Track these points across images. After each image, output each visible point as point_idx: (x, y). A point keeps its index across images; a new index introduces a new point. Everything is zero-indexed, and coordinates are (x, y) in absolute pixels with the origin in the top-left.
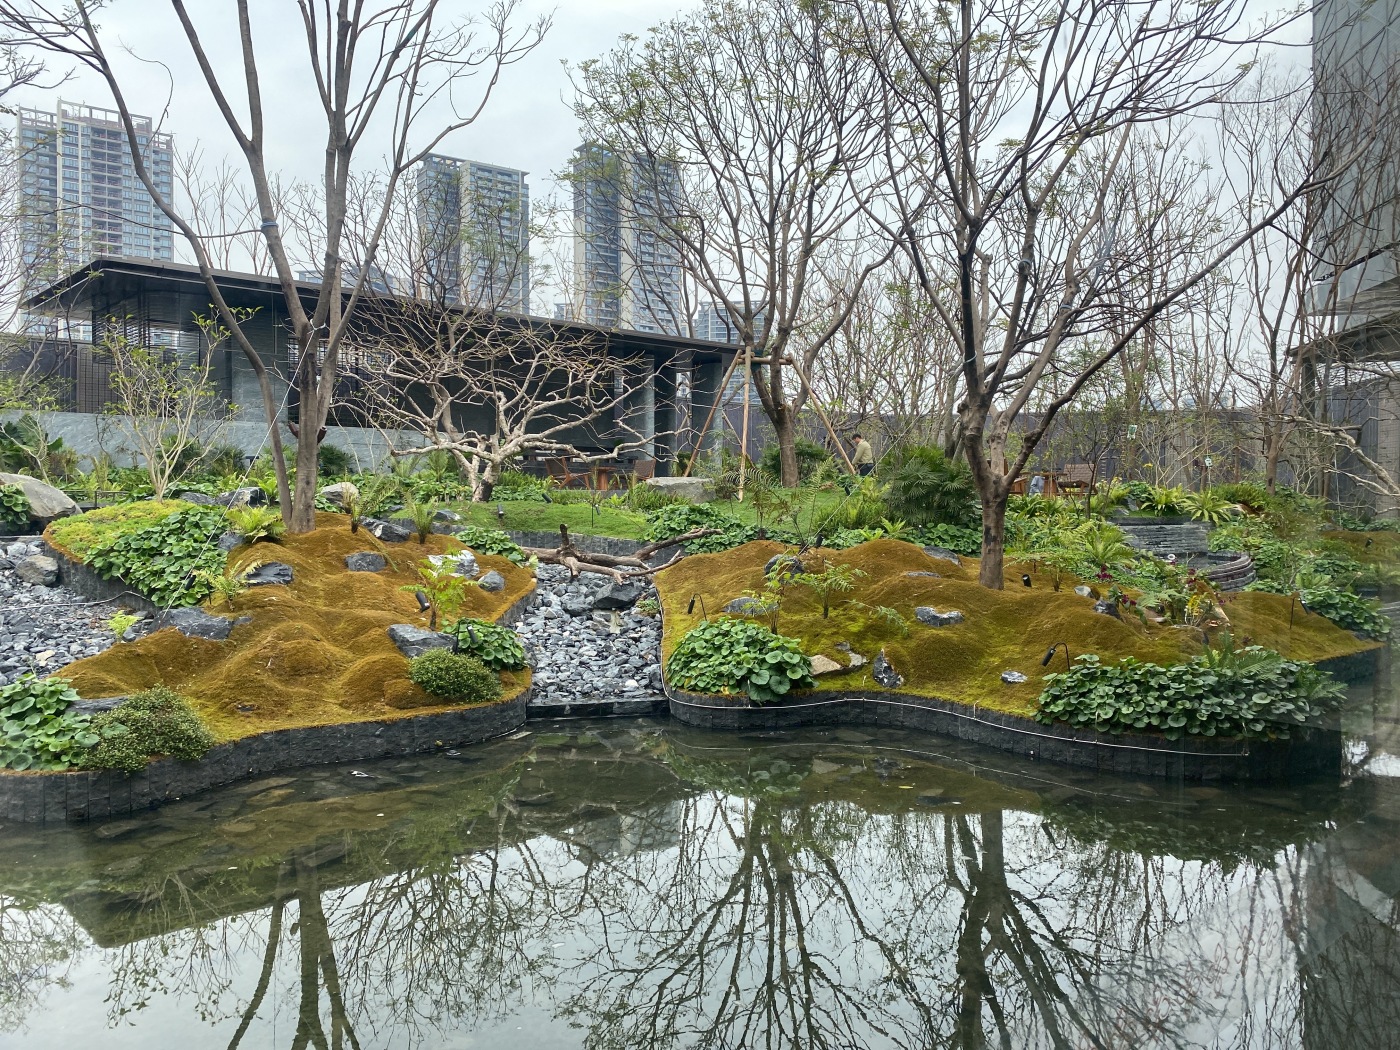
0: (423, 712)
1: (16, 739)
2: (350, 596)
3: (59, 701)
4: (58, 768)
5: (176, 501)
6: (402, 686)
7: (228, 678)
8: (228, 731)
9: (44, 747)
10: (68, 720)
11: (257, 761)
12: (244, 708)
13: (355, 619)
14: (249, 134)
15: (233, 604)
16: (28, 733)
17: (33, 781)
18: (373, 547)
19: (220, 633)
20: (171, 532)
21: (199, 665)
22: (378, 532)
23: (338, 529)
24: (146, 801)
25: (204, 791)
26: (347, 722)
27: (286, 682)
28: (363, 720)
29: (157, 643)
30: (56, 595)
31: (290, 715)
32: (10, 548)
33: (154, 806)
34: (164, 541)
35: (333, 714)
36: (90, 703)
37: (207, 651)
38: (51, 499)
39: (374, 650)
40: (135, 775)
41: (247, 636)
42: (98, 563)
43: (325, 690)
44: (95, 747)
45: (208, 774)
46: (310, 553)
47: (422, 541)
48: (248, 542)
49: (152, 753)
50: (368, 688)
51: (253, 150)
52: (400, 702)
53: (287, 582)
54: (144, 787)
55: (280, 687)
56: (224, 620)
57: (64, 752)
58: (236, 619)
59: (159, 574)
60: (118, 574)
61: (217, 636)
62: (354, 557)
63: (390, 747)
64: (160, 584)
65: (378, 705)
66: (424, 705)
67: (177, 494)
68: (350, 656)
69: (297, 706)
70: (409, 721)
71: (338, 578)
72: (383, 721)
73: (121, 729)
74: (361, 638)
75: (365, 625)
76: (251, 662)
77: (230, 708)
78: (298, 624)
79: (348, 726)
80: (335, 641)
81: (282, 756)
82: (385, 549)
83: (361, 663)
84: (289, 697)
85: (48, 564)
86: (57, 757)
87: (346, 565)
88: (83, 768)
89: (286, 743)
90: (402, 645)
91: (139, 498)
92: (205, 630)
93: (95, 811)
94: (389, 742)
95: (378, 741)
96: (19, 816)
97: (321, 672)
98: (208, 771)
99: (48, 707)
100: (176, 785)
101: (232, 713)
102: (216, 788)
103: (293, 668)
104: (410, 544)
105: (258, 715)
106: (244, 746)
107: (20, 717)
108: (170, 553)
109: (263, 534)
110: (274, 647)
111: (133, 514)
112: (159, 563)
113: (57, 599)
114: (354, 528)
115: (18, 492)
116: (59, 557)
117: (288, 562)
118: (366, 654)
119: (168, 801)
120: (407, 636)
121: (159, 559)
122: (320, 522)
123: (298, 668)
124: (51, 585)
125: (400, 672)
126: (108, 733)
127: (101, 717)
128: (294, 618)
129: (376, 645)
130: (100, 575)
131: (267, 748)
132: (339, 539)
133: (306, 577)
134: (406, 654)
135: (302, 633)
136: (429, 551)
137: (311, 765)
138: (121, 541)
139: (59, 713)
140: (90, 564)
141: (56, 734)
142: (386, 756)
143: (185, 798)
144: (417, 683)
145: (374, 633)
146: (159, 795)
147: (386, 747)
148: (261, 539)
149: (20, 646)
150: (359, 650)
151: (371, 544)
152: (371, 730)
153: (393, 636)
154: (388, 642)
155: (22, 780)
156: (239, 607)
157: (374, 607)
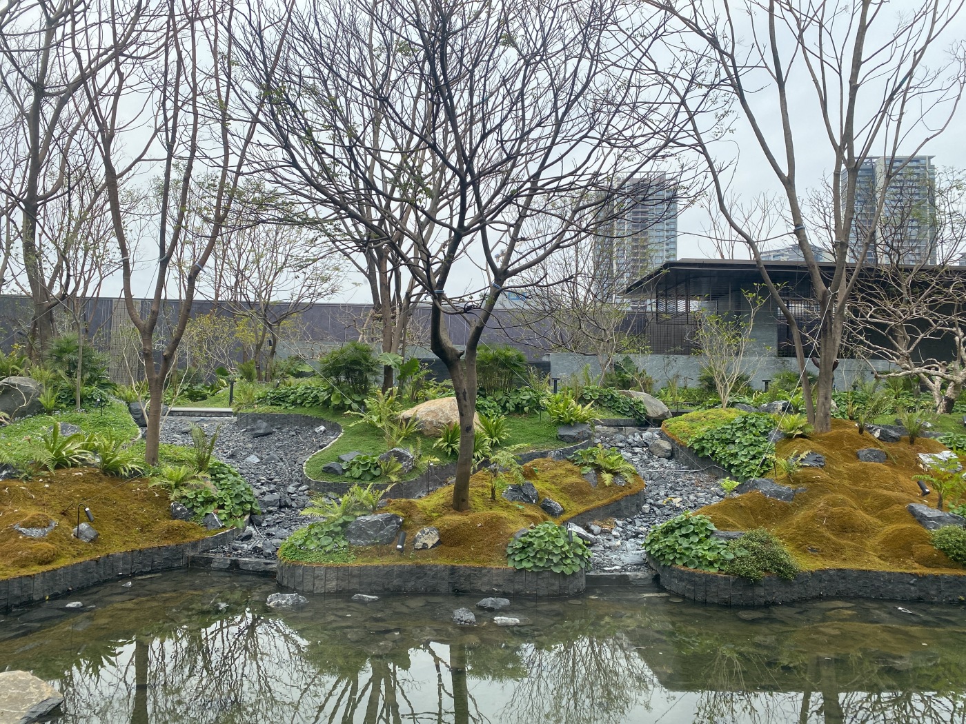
0: (947, 572)
1: (687, 549)
2: (867, 479)
3: (706, 529)
4: (713, 571)
5: (734, 409)
6: (927, 550)
7: (799, 528)
8: (805, 564)
9: (704, 556)
10: (712, 541)
11: (825, 588)
12: (812, 550)
13: (877, 497)
14: (786, 172)
15: (791, 478)
16: (693, 546)
17: (700, 576)
18: (877, 445)
19: (788, 497)
20: (738, 429)
21: (776, 517)
22: (877, 434)
23: (849, 431)
24: (762, 600)
25: (794, 601)
26: (888, 570)
27: (837, 535)
28: (899, 571)
29: (749, 499)
30: (671, 464)
31: (844, 559)
32: (644, 435)
33: (768, 605)
34: (734, 435)
35: (875, 563)
36: (722, 533)
37: (780, 508)
38: (656, 406)
39: (898, 520)
40: (757, 583)
41: (805, 502)
42: (696, 447)
43: (866, 545)
44: (732, 561)
45: (796, 592)
46: (831, 447)
47: (912, 442)
48: (789, 438)
49: (765, 570)
50: (899, 547)
51: (789, 183)
52: (926, 561)
53: (822, 466)
54: (760, 591)
55: (834, 538)
56: (789, 489)
57: (715, 561)
58: (797, 489)
59: (735, 455)
60: (708, 453)
61: (786, 499)
62: (864, 451)
63: (922, 594)
64: (736, 462)
65: (909, 562)
66: (946, 567)
67: (733, 405)
68: (880, 523)
69: (848, 553)
70: (937, 578)
71: (855, 465)
72: (916, 574)
73: (744, 553)
74: (887, 511)
75: (888, 502)
76: (813, 518)
77: (802, 548)
78: (841, 496)
79: (889, 573)
80: (865, 510)
81: (841, 587)
82: (885, 447)
83: (890, 528)
84: (843, 547)
85: (666, 445)
86: (711, 564)
87: (858, 456)
88: (726, 573)
89: (844, 578)
90: (922, 520)
91: (710, 407)
92: (778, 494)
93: (734, 601)
94: (921, 591)
95: (912, 588)
96: (692, 596)
97: (861, 532)
98: (796, 589)
99: (701, 532)
100: (779, 594)
101: (805, 552)
102: (802, 601)
103: (842, 527)
104: (901, 444)
105: (823, 556)
106: (818, 575)
107: (686, 536)
108: (740, 443)
109: (799, 432)
110: (826, 511)
111: (710, 416)
112: (733, 449)
113: (673, 466)
114: (861, 431)
115: (641, 402)
116: (671, 440)
117: (820, 453)
118: (891, 523)
119: (774, 604)
120: (925, 513)
121: (732, 446)
122: (834, 426)
123: (845, 527)
124: (669, 458)
125: (925, 540)
126: (739, 554)
127: (732, 543)
128: (835, 491)
129: (898, 517)
130: (697, 454)
131: (831, 580)
132: (850, 438)
133: (832, 463)
134: (925, 526)
135: (844, 503)
136: (919, 450)
137: (861, 597)
138: (708, 433)
139: (707, 537)
140: (691, 447)
141: (709, 550)
142: (919, 600)
143: (784, 603)
144: (940, 549)
145: (896, 508)
146: (769, 599)
147: (918, 594)
148: (798, 436)
149: (662, 493)
150: (887, 519)
151: (874, 442)
152: (906, 579)
153: (912, 512)
154: (908, 515)
155: (692, 574)
156: (797, 481)
157: (886, 488)
